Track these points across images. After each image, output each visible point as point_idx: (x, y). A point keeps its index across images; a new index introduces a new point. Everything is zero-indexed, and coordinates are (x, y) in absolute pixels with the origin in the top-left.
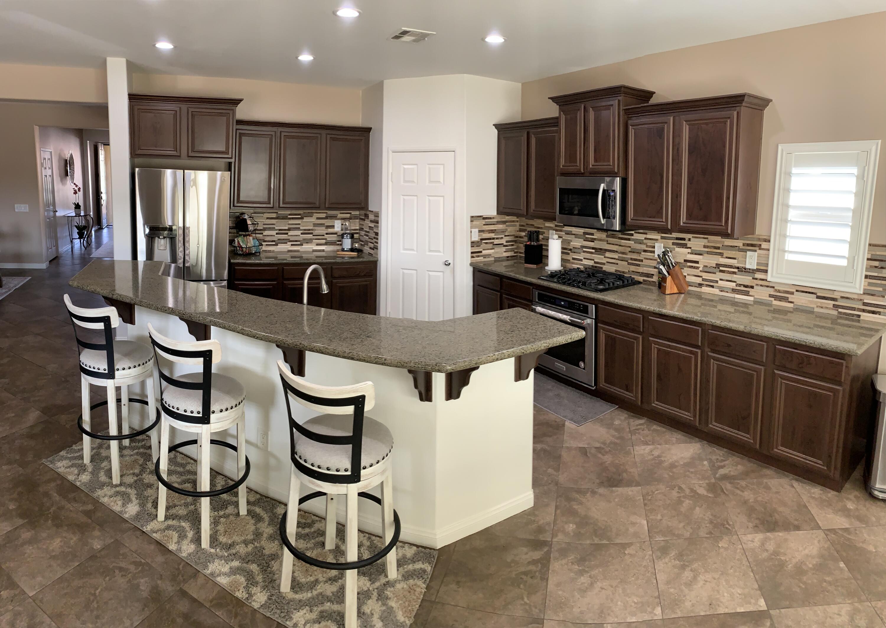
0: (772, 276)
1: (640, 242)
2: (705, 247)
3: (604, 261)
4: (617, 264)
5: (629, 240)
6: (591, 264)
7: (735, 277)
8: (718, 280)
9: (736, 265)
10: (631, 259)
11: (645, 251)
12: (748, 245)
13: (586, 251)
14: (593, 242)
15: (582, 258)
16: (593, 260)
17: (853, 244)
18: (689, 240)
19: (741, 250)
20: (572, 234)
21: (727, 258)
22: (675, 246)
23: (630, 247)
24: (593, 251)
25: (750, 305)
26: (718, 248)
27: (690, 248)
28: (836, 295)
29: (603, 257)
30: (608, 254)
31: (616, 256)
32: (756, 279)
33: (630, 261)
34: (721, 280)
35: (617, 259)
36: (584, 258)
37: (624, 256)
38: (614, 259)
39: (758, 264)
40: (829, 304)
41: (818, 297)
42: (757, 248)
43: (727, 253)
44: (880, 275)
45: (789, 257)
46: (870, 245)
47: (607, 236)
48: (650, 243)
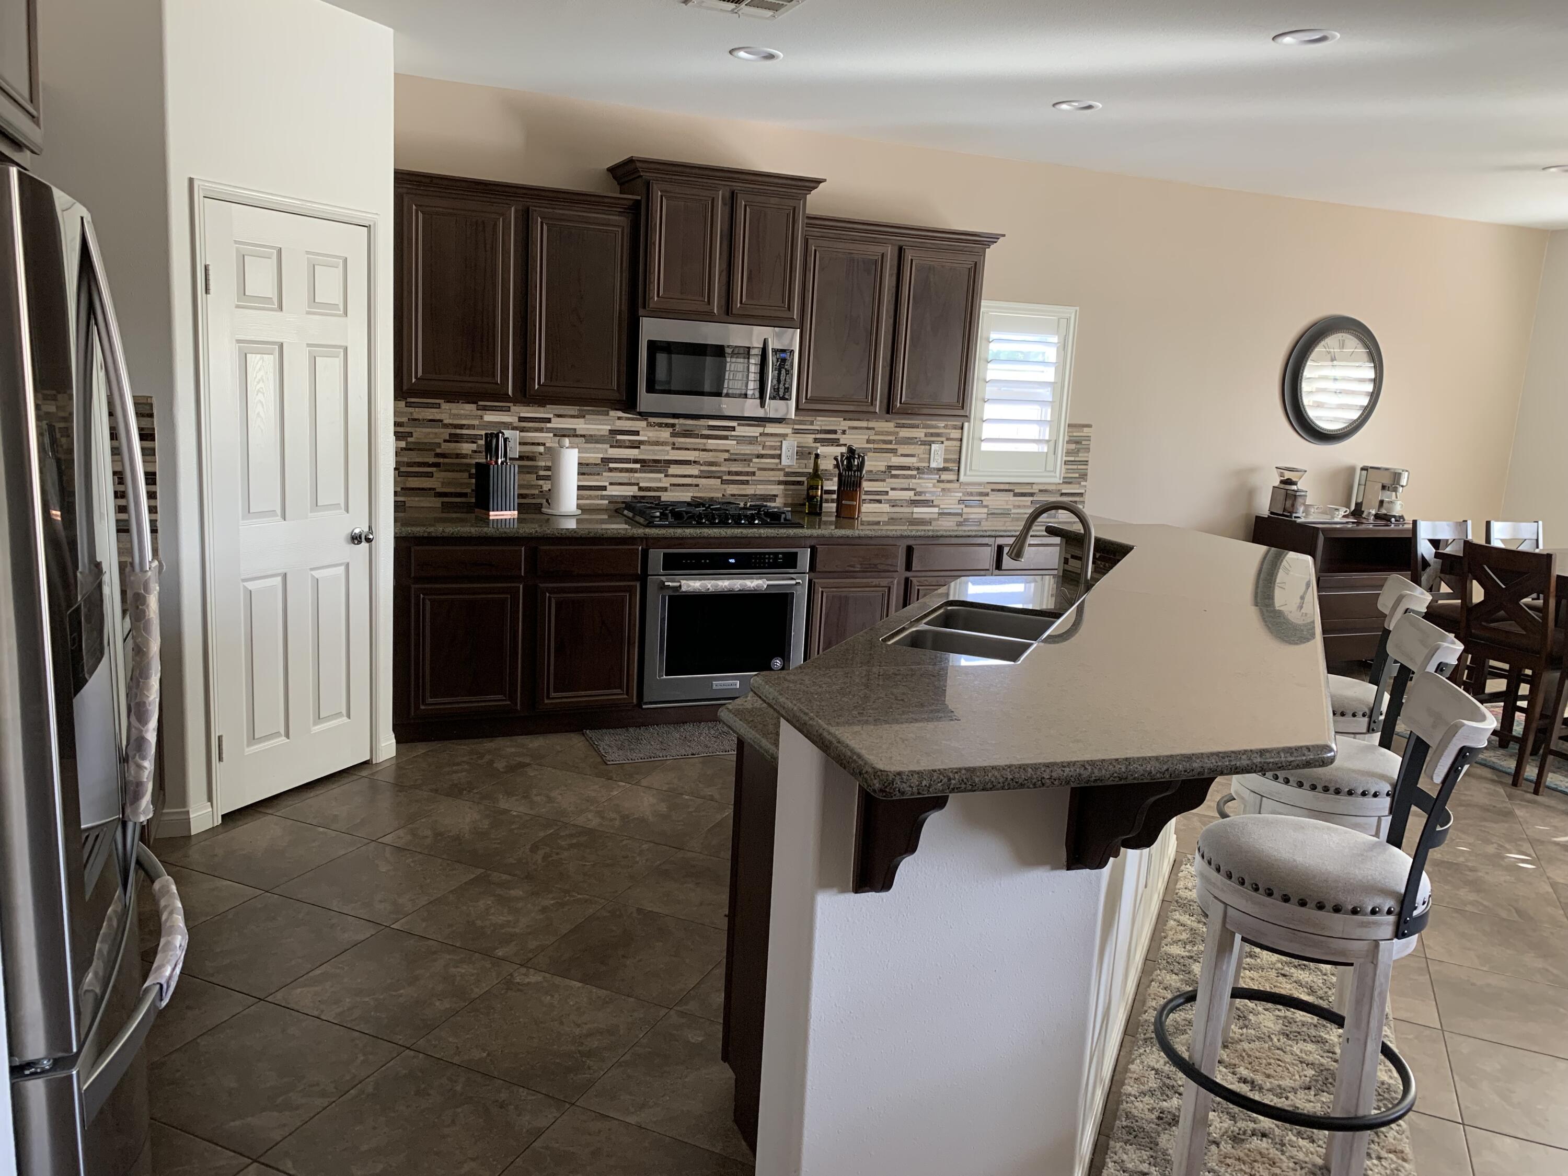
0: (965, 475)
1: (752, 441)
2: (868, 441)
3: (666, 483)
4: (697, 485)
5: (725, 438)
6: (632, 494)
7: (913, 483)
8: (888, 489)
9: (914, 465)
10: (730, 473)
11: (759, 456)
12: (932, 435)
13: (616, 469)
14: (639, 447)
15: (607, 484)
16: (638, 484)
17: (1053, 424)
18: (844, 432)
19: (924, 443)
20: (577, 436)
21: (902, 455)
22: (819, 445)
23: (728, 451)
24: (638, 466)
25: (935, 519)
26: (890, 442)
27: (845, 445)
28: (1035, 489)
29: (663, 475)
30: (673, 470)
31: (694, 470)
32: (943, 481)
33: (724, 478)
34: (892, 489)
35: (696, 477)
36: (611, 484)
37: (714, 468)
38: (690, 476)
39: (946, 461)
40: (1027, 501)
41: (1016, 495)
42: (943, 439)
43: (903, 449)
44: (1077, 459)
45: (985, 447)
46: (1069, 426)
47: (673, 435)
48: (770, 442)
